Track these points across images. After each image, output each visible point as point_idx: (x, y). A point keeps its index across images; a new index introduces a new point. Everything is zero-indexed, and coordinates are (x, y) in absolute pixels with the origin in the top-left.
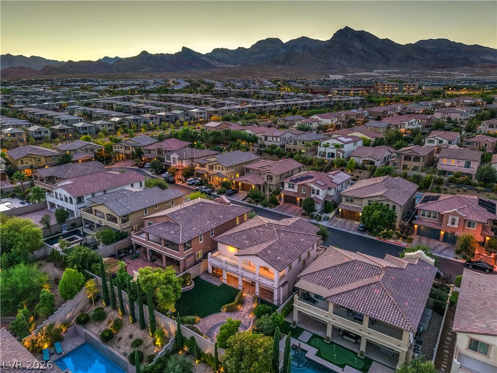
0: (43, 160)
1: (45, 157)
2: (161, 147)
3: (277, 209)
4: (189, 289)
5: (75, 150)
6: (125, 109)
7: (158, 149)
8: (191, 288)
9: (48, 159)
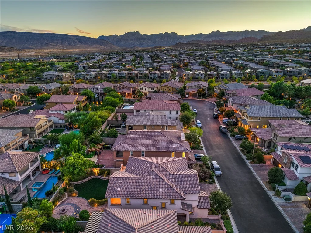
0: (171, 89)
1: (173, 88)
2: (235, 93)
3: (253, 166)
4: (103, 179)
5: (192, 87)
6: (271, 64)
7: (233, 93)
8: (104, 179)
9: (174, 89)
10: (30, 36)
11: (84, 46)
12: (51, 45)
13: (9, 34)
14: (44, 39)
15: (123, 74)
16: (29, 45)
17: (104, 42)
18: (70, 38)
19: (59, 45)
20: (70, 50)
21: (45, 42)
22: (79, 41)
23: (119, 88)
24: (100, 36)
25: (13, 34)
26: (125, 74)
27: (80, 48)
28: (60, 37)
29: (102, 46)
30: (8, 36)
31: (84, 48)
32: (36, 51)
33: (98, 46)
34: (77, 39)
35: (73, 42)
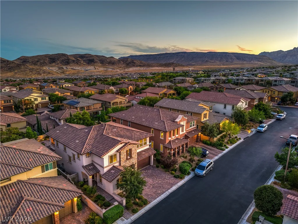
1: (278, 91)
10: (195, 55)
11: (241, 62)
12: (210, 62)
13: (181, 54)
14: (206, 57)
15: (242, 80)
16: (193, 63)
17: (264, 59)
18: (229, 56)
19: (218, 62)
20: (225, 67)
21: (207, 59)
22: (237, 58)
23: (216, 88)
24: (262, 53)
25: (183, 54)
26: (244, 80)
27: (236, 64)
28: (220, 55)
29: (261, 62)
30: (180, 55)
31: (240, 64)
32: (196, 67)
33: (257, 62)
34: (235, 56)
35: (231, 59)
